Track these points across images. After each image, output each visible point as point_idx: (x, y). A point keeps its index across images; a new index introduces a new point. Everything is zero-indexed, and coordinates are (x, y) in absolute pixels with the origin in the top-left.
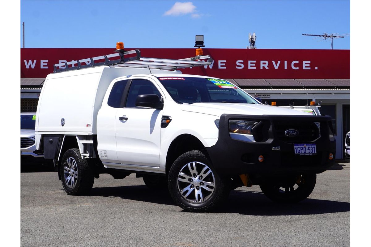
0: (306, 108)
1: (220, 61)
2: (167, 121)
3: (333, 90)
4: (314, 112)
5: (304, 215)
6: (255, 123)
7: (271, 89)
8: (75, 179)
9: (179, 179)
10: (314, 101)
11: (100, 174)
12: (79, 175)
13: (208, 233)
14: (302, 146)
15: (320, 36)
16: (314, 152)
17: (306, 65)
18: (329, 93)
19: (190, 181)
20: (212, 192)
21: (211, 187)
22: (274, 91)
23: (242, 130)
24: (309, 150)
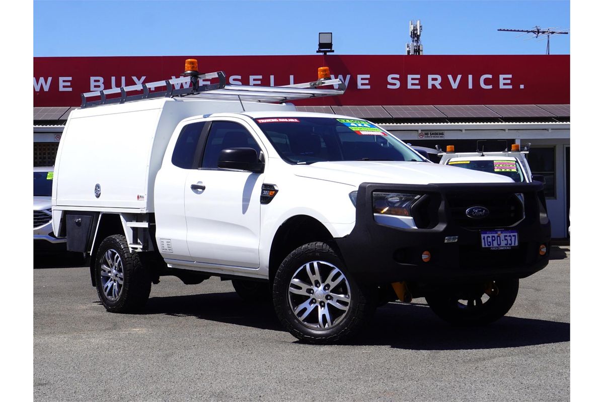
0: (505, 156)
1: (359, 77)
2: (271, 193)
3: (550, 123)
4: (517, 162)
5: (498, 349)
6: (416, 198)
7: (445, 124)
8: (119, 286)
9: (292, 289)
10: (518, 143)
11: (160, 277)
12: (125, 279)
13: (340, 384)
14: (493, 235)
15: (528, 32)
16: (515, 244)
17: (504, 81)
18: (543, 129)
19: (310, 293)
20: (346, 311)
21: (344, 303)
22: (451, 125)
23: (394, 210)
24: (506, 241)
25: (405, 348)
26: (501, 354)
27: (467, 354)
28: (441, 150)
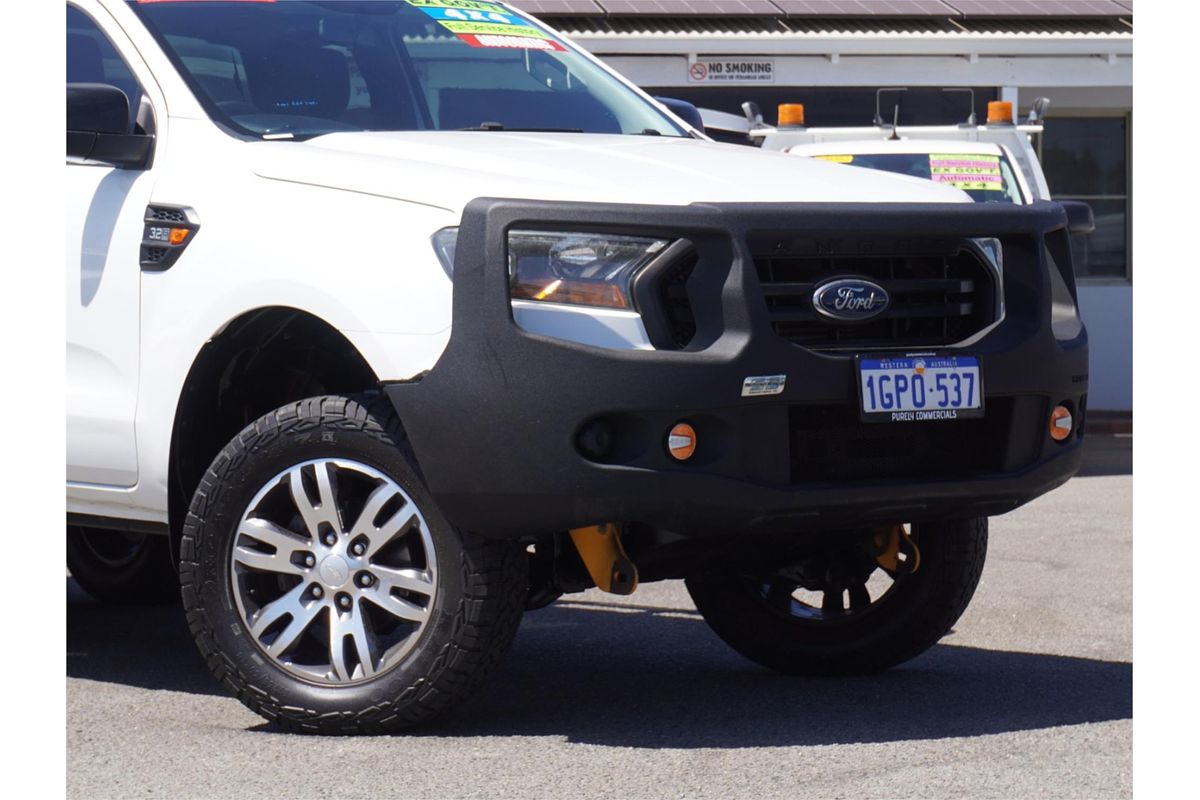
0: (967, 138)
2: (176, 235)
3: (1114, 34)
4: (1004, 158)
6: (651, 249)
7: (777, 34)
9: (243, 554)
10: (1010, 97)
14: (900, 371)
16: (970, 403)
18: (1092, 56)
19: (303, 564)
20: (419, 623)
21: (416, 599)
22: (796, 40)
23: (581, 288)
24: (943, 391)
25: (613, 742)
26: (922, 757)
27: (810, 760)
28: (760, 118)
